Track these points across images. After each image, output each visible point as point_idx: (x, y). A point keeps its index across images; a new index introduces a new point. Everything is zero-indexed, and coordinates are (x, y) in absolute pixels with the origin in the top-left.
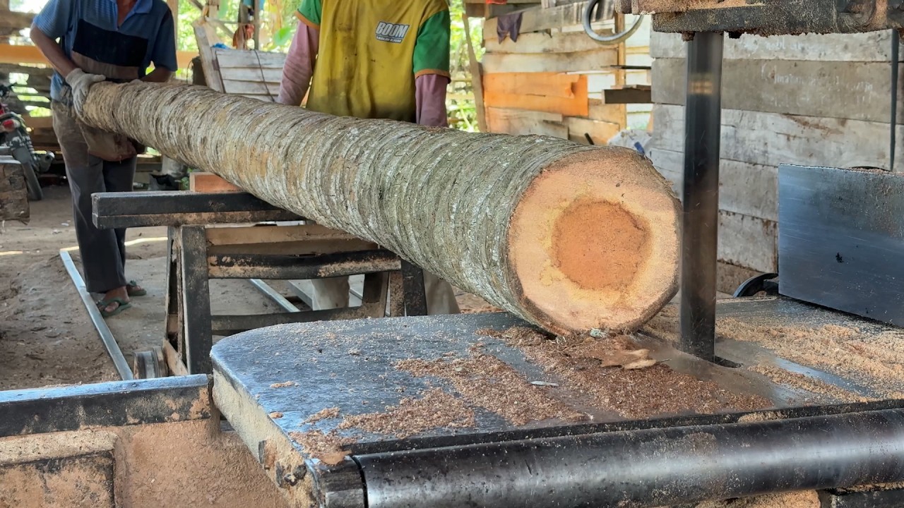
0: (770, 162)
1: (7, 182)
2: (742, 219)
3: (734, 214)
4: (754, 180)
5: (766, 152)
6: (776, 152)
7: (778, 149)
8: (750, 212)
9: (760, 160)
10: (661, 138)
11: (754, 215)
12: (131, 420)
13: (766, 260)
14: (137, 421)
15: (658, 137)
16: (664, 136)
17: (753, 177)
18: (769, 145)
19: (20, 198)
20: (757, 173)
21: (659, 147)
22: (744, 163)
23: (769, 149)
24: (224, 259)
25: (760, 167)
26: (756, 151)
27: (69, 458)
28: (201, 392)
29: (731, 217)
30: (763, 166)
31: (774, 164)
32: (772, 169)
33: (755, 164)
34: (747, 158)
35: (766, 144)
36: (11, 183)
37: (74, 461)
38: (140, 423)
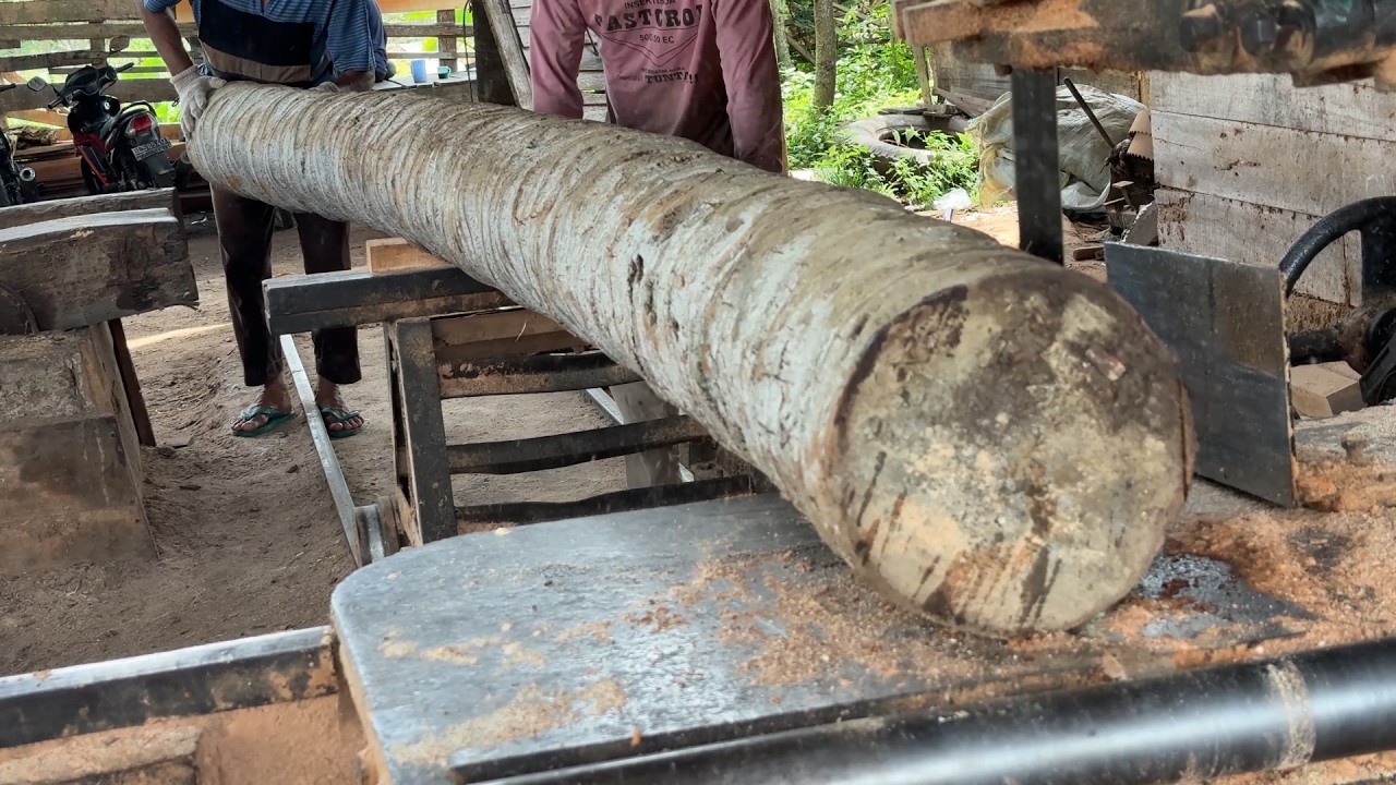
0: (1330, 128)
1: (161, 251)
2: (1294, 218)
3: (1281, 211)
4: (1308, 158)
5: (1322, 112)
6: (1339, 112)
7: (1341, 107)
8: (1304, 207)
9: (1315, 125)
10: (1164, 94)
11: (1310, 211)
12: (222, 705)
13: (1332, 282)
14: (230, 705)
15: (1160, 93)
16: (1168, 90)
17: (1306, 151)
18: (1327, 99)
19: (181, 273)
20: (1312, 145)
21: (1161, 108)
22: (1291, 132)
23: (1328, 107)
24: (462, 368)
25: (1315, 136)
26: (1309, 111)
27: (131, 770)
28: (321, 656)
29: (1275, 216)
30: (1321, 134)
31: (1336, 130)
32: (1333, 139)
33: (1308, 131)
34: (1295, 123)
35: (1322, 99)
36: (166, 252)
37: (137, 775)
38: (235, 708)
